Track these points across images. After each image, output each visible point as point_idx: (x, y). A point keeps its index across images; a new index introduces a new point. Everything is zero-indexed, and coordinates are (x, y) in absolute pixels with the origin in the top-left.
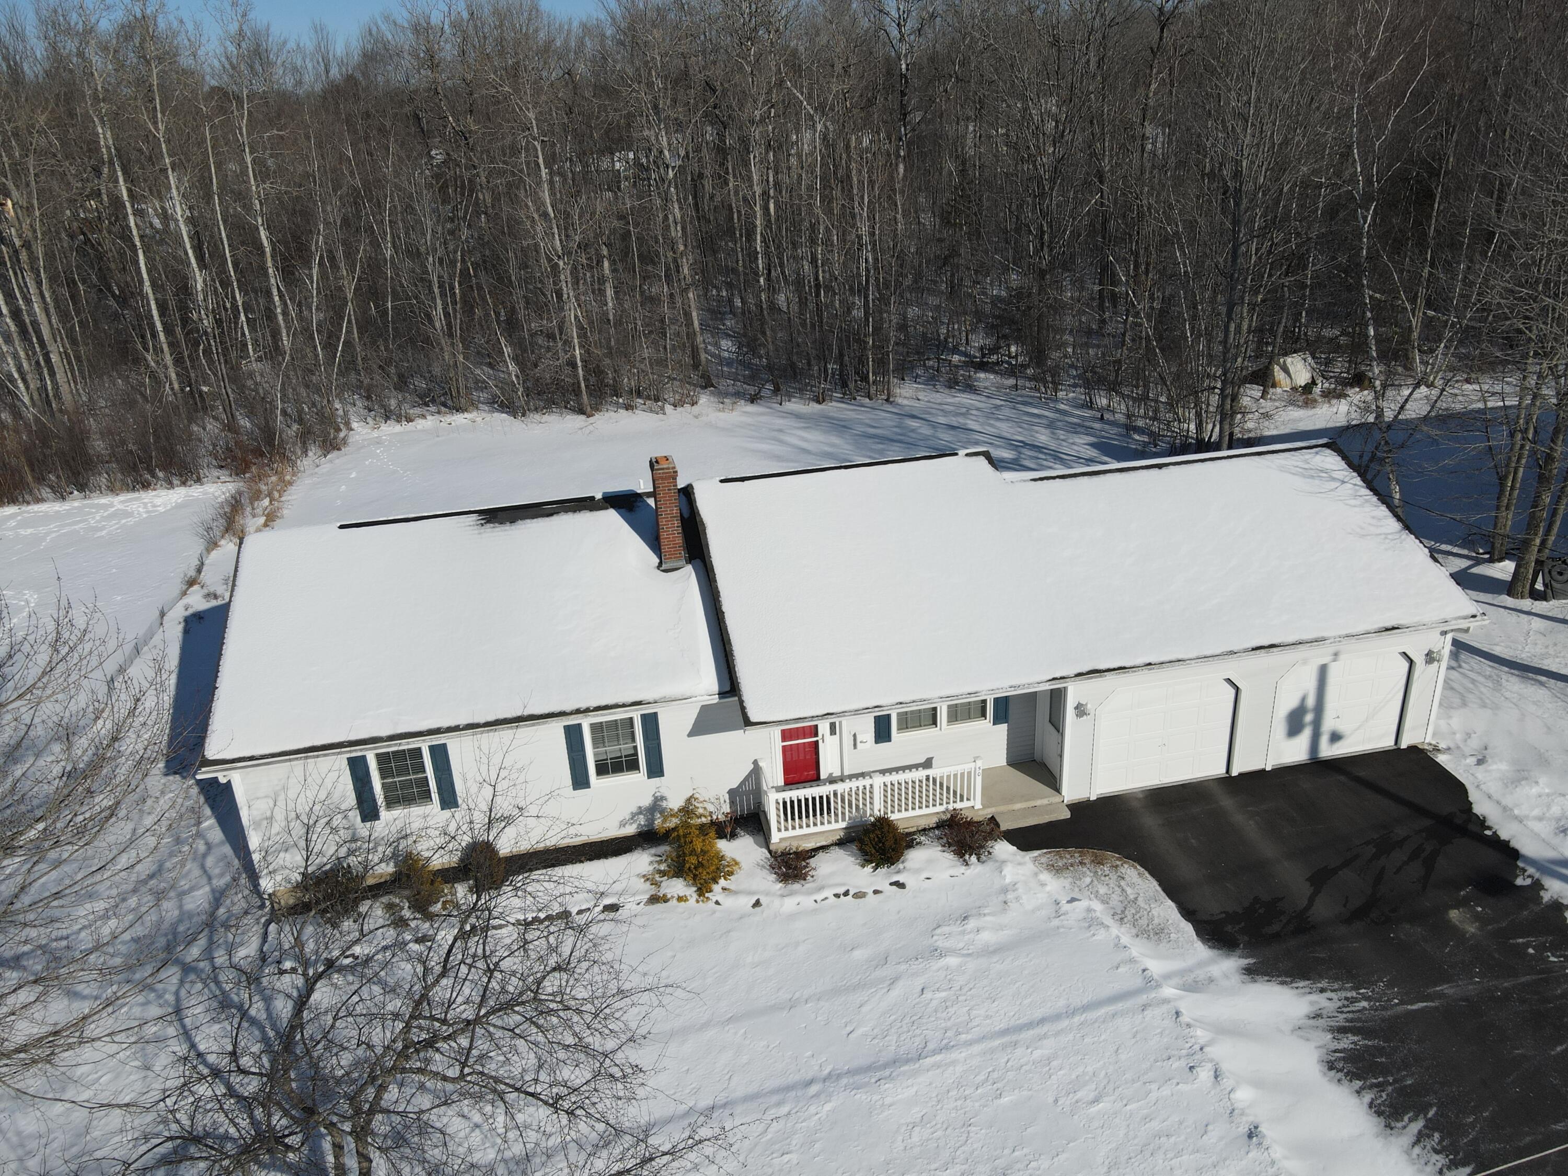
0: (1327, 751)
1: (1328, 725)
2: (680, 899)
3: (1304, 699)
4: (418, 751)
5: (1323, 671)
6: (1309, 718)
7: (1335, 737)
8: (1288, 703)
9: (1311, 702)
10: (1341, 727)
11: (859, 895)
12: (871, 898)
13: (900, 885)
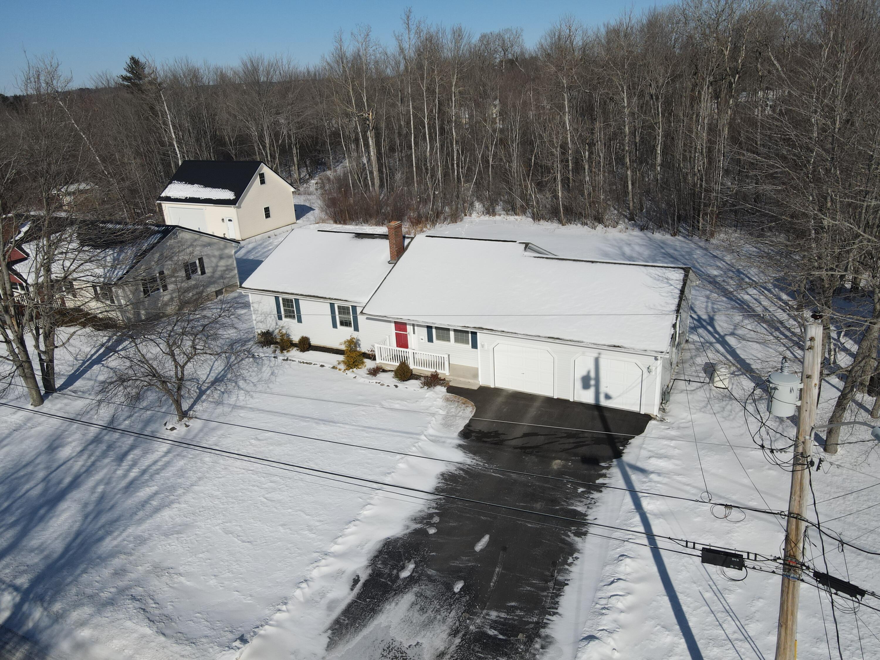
0: (604, 402)
1: (603, 389)
2: (340, 370)
3: (589, 372)
4: (292, 301)
5: (597, 361)
6: (592, 382)
7: (608, 397)
8: (581, 372)
9: (593, 375)
10: (610, 393)
11: (382, 385)
12: (385, 386)
13: (396, 386)
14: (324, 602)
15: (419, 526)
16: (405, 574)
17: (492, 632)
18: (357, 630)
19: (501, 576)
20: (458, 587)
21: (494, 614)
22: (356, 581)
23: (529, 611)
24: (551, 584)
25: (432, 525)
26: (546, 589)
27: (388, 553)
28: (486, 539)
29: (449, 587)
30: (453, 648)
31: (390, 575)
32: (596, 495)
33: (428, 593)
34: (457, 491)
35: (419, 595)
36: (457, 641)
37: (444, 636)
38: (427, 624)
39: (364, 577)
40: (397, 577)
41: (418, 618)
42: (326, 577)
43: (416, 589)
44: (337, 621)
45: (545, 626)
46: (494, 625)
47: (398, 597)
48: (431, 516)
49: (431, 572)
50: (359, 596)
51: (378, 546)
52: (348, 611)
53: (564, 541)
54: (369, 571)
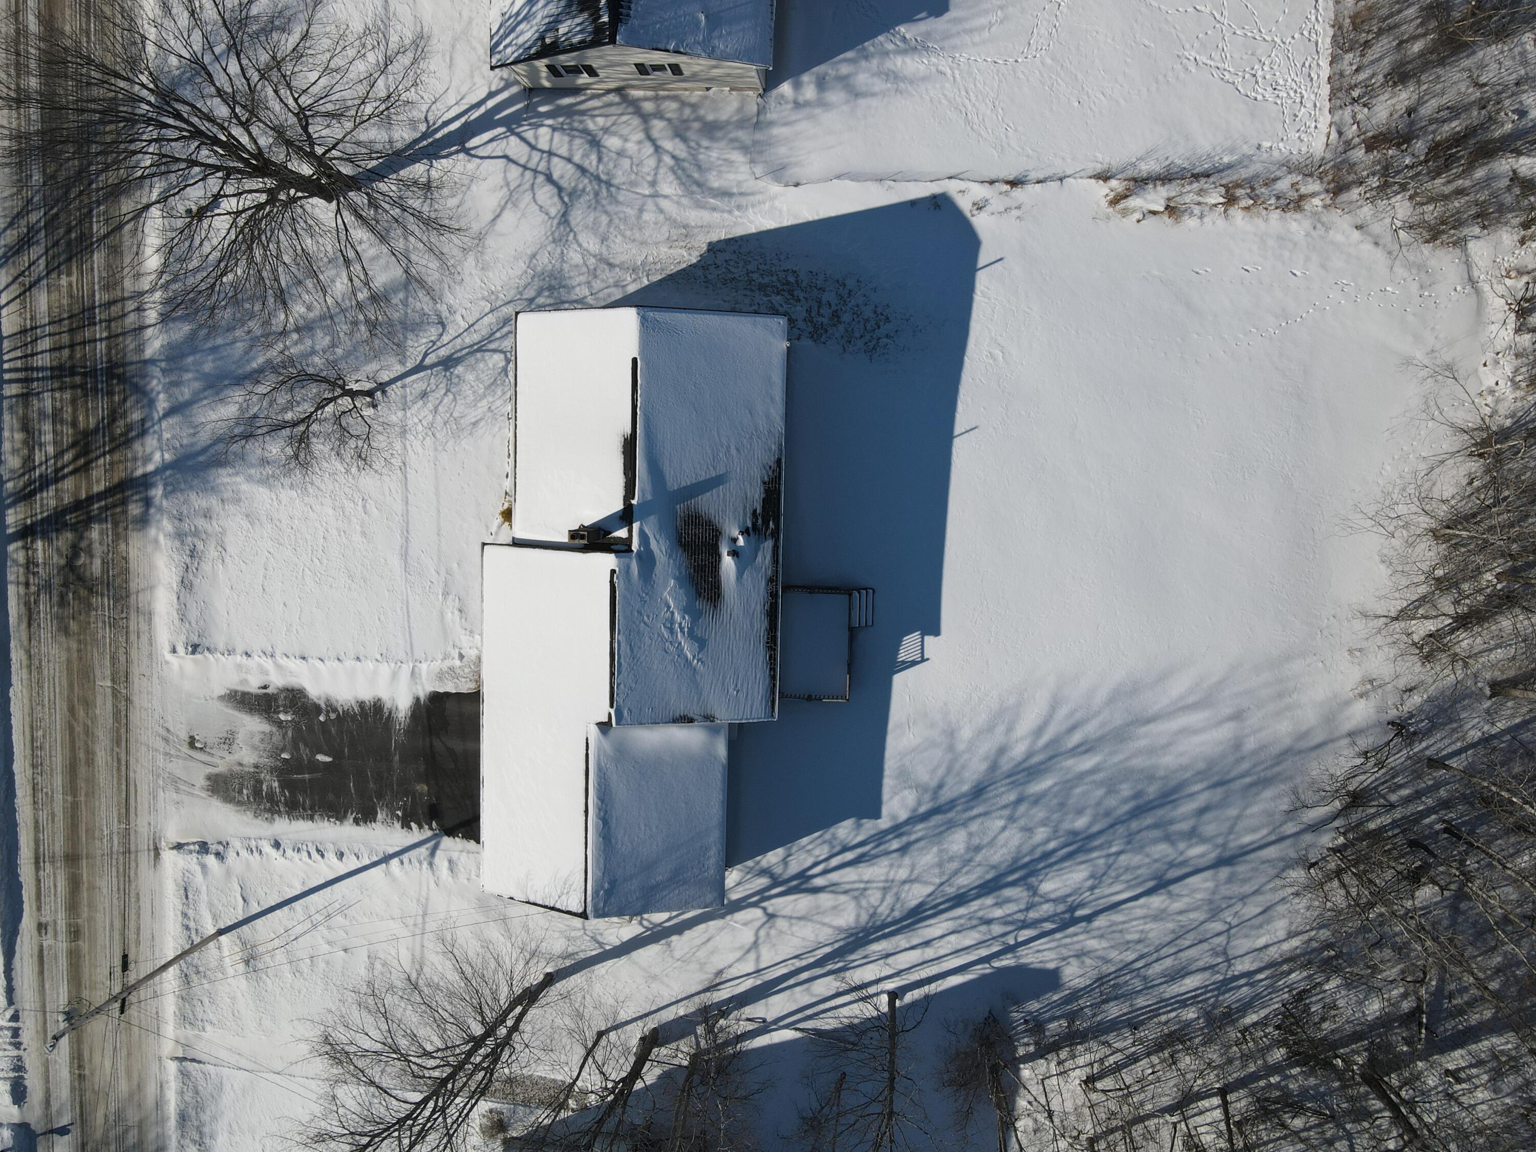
14: (244, 676)
15: (323, 706)
16: (282, 717)
17: (264, 787)
18: (235, 708)
19: (304, 780)
20: (285, 756)
21: (276, 784)
22: (265, 687)
23: (286, 804)
24: (309, 812)
25: (327, 715)
26: (304, 809)
27: (294, 696)
28: (328, 759)
29: (283, 750)
30: (247, 769)
31: (278, 707)
32: (398, 825)
33: (274, 739)
34: (366, 719)
35: (271, 734)
36: (252, 770)
37: (252, 761)
38: (254, 748)
39: (269, 691)
40: (279, 713)
41: (256, 740)
42: (260, 666)
43: (274, 729)
44: (236, 692)
45: (279, 816)
46: (270, 787)
47: (265, 721)
48: (335, 710)
49: (290, 733)
50: (258, 697)
51: (296, 686)
52: (244, 694)
53: (346, 812)
54: (275, 692)
